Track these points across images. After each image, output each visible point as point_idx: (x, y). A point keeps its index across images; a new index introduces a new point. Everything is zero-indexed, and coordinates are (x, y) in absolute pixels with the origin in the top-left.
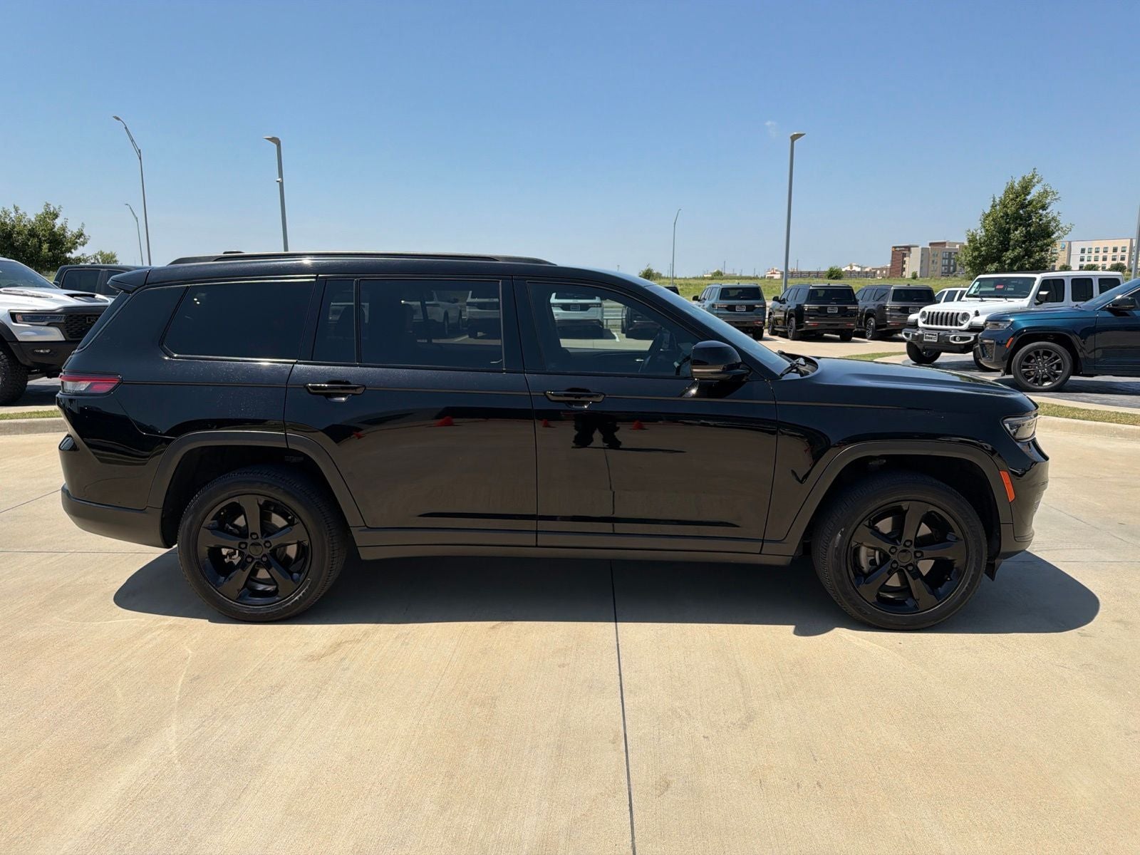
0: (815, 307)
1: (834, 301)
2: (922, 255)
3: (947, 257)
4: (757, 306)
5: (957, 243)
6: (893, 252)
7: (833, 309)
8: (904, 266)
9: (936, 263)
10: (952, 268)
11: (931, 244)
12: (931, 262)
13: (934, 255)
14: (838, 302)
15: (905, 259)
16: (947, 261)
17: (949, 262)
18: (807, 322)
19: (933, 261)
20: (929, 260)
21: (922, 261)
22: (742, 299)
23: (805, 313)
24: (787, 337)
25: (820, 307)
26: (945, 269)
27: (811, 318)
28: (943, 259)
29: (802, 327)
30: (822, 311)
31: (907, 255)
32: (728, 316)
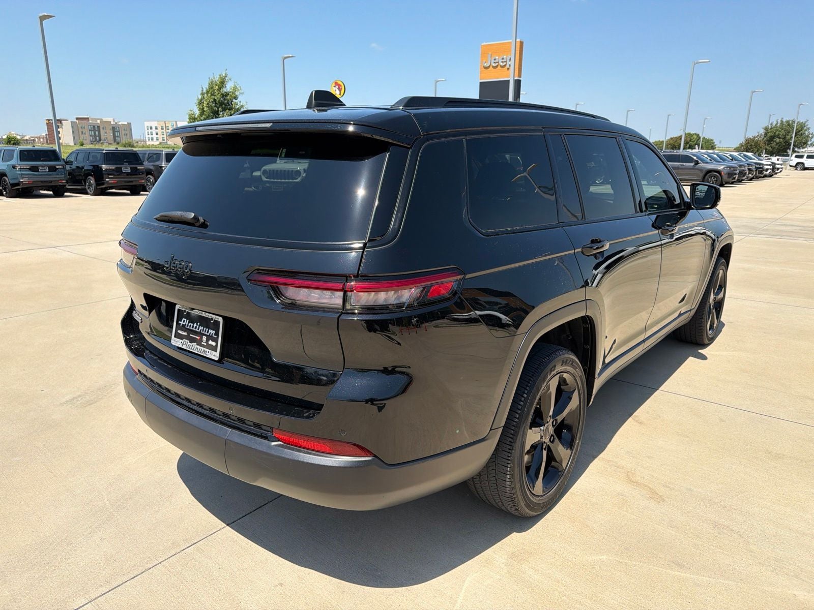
0: (113, 167)
1: (126, 162)
2: (72, 127)
3: (92, 129)
4: (57, 167)
5: (99, 119)
6: (47, 124)
7: (126, 169)
8: (60, 135)
9: (85, 133)
10: (98, 138)
11: (77, 119)
12: (81, 133)
13: (82, 127)
14: (130, 163)
15: (59, 130)
16: (93, 132)
17: (95, 133)
18: (107, 180)
19: (82, 132)
20: (79, 132)
21: (73, 132)
22: (43, 161)
23: (103, 172)
24: (86, 193)
25: (117, 167)
26: (93, 138)
27: (110, 176)
28: (90, 130)
29: (103, 184)
30: (118, 171)
31: (60, 126)
32: (30, 176)
